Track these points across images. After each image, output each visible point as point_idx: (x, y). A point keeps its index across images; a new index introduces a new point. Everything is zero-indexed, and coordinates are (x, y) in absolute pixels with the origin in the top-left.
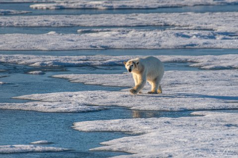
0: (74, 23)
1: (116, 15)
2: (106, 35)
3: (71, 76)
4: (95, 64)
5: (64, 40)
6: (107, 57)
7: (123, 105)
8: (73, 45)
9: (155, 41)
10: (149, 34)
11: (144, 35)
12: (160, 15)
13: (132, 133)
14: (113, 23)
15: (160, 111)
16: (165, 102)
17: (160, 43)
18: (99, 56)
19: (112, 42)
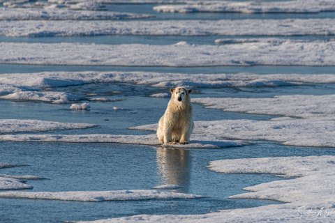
0: (211, 31)
1: (265, 21)
2: (252, 46)
3: (206, 101)
4: (237, 85)
5: (197, 53)
6: (254, 75)
7: (273, 139)
8: (210, 60)
9: (317, 55)
10: (309, 46)
11: (302, 48)
12: (323, 21)
13: (285, 176)
14: (262, 31)
15: (322, 147)
16: (329, 135)
17: (323, 58)
18: (243, 75)
19: (260, 56)
